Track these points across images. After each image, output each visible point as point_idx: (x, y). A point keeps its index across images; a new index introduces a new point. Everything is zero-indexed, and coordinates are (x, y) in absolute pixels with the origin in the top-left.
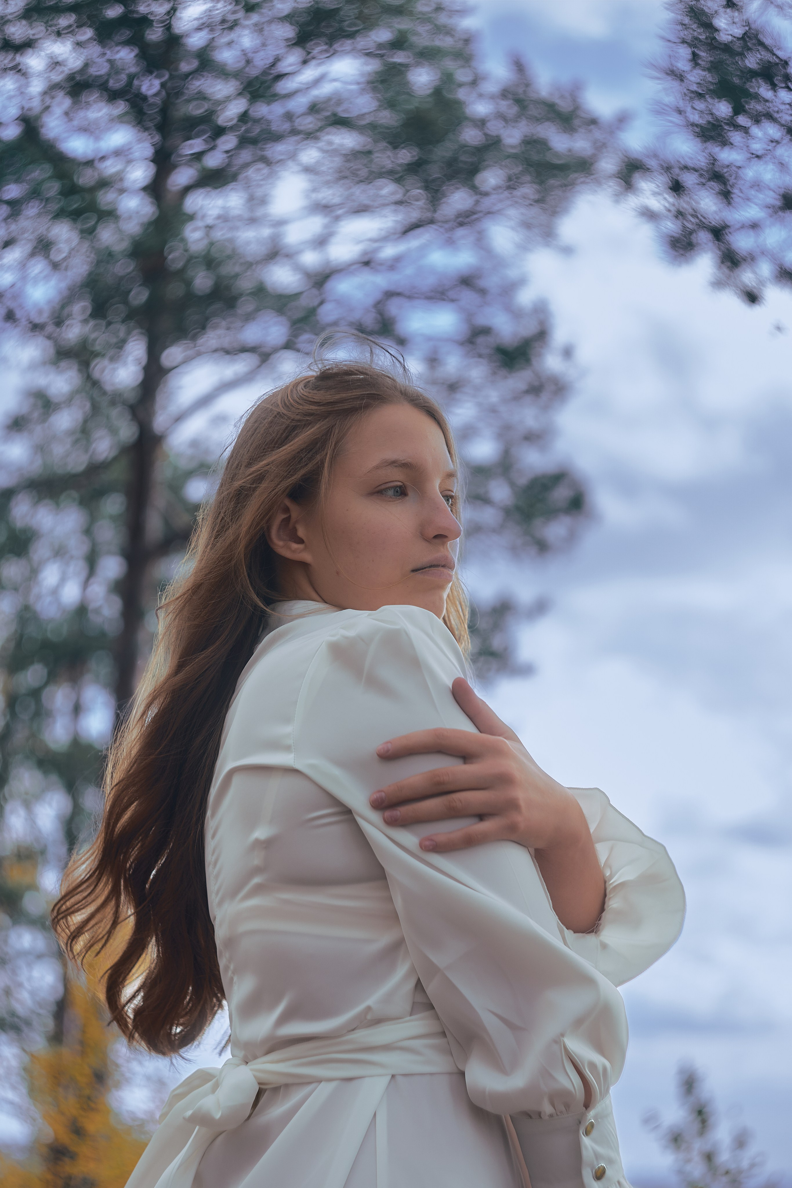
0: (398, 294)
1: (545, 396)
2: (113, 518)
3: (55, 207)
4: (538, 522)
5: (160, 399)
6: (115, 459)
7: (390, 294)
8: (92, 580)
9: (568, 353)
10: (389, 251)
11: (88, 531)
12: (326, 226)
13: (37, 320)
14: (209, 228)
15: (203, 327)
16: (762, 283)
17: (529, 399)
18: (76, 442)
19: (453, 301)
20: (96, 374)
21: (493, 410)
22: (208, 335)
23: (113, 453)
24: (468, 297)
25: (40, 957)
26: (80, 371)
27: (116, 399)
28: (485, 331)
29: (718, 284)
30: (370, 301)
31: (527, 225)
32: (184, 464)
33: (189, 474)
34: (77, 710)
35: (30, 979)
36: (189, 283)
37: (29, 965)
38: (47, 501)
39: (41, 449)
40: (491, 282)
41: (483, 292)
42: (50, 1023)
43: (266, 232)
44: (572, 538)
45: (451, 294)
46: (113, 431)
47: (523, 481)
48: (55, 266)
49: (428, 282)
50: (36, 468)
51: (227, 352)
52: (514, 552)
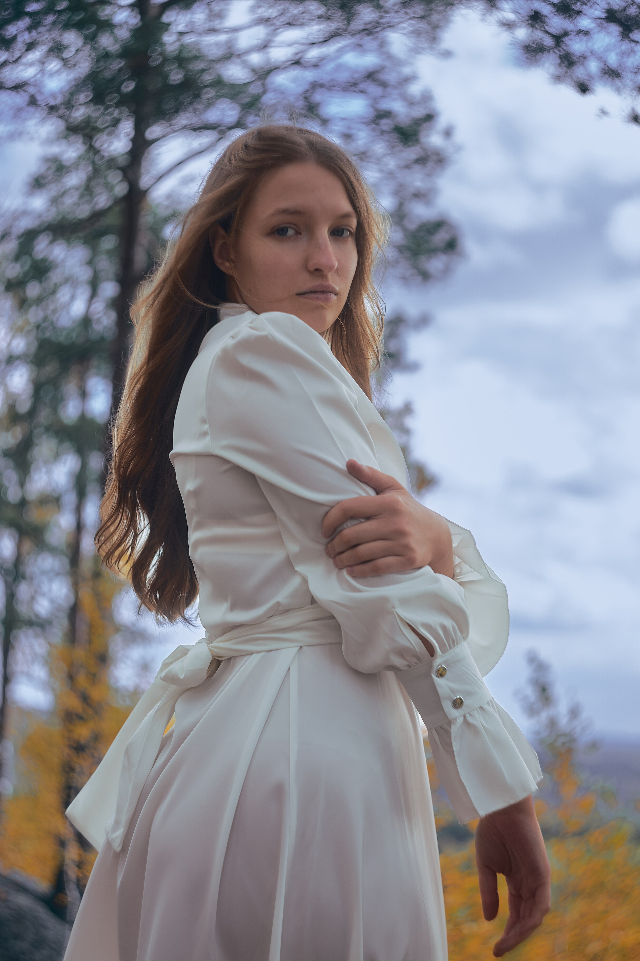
0: (322, 86)
1: (430, 165)
2: (109, 252)
3: (64, 17)
4: (423, 258)
5: (144, 164)
6: (110, 208)
7: (315, 86)
8: (95, 300)
9: (448, 133)
10: (314, 53)
11: (90, 263)
12: (268, 35)
13: (52, 103)
14: (181, 34)
15: (177, 111)
16: (591, 77)
17: (417, 167)
18: (82, 196)
19: (362, 92)
20: (97, 145)
21: (391, 175)
22: (180, 117)
23: (109, 204)
24: (373, 89)
25: (58, 574)
26: (84, 143)
27: (111, 163)
28: (387, 114)
29: (558, 79)
30: (300, 90)
31: (417, 33)
32: (163, 212)
33: (166, 220)
34: (84, 394)
35: (50, 590)
36: (166, 76)
37: (50, 580)
38: (61, 241)
39: (55, 201)
40: (391, 77)
41: (384, 85)
42: (65, 623)
43: (222, 38)
44: (447, 271)
45: (362, 86)
46: (109, 187)
47: (412, 226)
48: (65, 62)
49: (343, 77)
50: (51, 216)
51: (195, 129)
52: (405, 280)
